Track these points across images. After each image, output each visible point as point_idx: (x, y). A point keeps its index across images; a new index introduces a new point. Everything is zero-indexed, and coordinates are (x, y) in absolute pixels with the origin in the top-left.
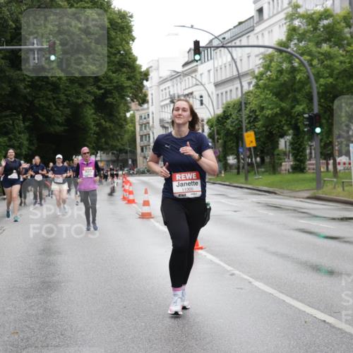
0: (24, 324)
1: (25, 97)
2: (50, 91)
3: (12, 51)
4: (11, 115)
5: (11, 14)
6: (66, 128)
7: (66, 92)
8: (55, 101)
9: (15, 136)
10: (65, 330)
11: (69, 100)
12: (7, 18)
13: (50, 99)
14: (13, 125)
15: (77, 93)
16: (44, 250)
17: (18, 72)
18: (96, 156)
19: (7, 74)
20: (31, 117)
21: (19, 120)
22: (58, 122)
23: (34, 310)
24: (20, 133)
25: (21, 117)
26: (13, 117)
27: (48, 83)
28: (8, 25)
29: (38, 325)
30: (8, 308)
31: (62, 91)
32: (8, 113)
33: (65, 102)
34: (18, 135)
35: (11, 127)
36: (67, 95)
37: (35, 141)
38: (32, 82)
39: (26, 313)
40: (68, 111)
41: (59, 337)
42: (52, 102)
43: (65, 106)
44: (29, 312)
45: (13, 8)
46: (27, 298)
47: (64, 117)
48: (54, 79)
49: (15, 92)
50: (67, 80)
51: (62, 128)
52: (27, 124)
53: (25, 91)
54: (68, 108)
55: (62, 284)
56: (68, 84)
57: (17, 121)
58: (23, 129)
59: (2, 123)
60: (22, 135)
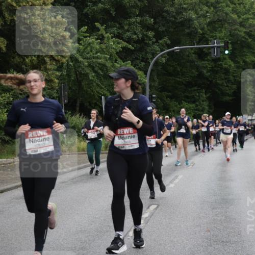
0: (213, 225)
1: (207, 79)
2: (223, 74)
3: (200, 48)
4: (197, 90)
5: (200, 25)
7: (234, 75)
8: (226, 81)
9: (200, 103)
10: (241, 231)
11: (236, 80)
12: (196, 27)
14: (199, 96)
17: (203, 62)
19: (196, 63)
20: (210, 91)
21: (203, 93)
22: (228, 94)
23: (218, 217)
24: (203, 101)
25: (204, 91)
26: (199, 91)
27: (222, 68)
28: (197, 32)
29: (222, 227)
30: (202, 215)
31: (232, 74)
32: (196, 88)
33: (233, 81)
34: (202, 103)
36: (234, 77)
37: (213, 107)
38: (212, 67)
40: (234, 87)
42: (224, 81)
43: (232, 84)
44: (215, 218)
46: (213, 208)
47: (232, 91)
48: (226, 66)
49: (200, 75)
51: (231, 98)
52: (208, 95)
53: (207, 74)
54: (234, 85)
55: (235, 201)
56: (235, 69)
57: (201, 94)
58: (205, 99)
59: (192, 94)
60: (204, 103)
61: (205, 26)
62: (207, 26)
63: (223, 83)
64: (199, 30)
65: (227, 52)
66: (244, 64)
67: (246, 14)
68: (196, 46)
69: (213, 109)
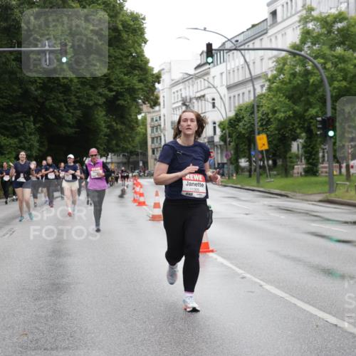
0: (33, 325)
1: (36, 99)
2: (60, 93)
4: (22, 117)
6: (77, 130)
7: (78, 95)
8: (66, 103)
9: (26, 138)
10: (75, 332)
11: (80, 102)
12: (18, 19)
14: (24, 127)
15: (88, 95)
16: (53, 252)
18: (107, 158)
20: (42, 119)
21: (30, 122)
22: (69, 123)
23: (43, 312)
24: (30, 134)
25: (32, 119)
26: (24, 119)
27: (59, 85)
28: (20, 27)
29: (47, 327)
30: (18, 310)
31: (74, 93)
32: (19, 114)
33: (76, 104)
34: (29, 137)
36: (78, 97)
37: (46, 143)
38: (44, 83)
39: (36, 315)
40: (79, 113)
41: (68, 339)
42: (62, 104)
43: (75, 108)
44: (38, 314)
46: (36, 299)
47: (75, 119)
49: (26, 93)
50: (78, 82)
51: (73, 130)
52: (38, 125)
53: (36, 93)
54: (79, 110)
55: (72, 286)
56: (79, 86)
57: (28, 123)
58: (33, 131)
59: (13, 125)
60: (33, 137)
67: (94, 3)
68: (16, 49)
69: (47, 147)
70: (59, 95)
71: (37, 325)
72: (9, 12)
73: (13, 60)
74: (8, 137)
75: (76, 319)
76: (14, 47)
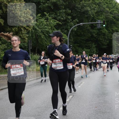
0: (98, 105)
1: (95, 38)
2: (103, 36)
3: (92, 24)
4: (91, 43)
5: (92, 13)
6: (107, 46)
7: (108, 36)
8: (104, 39)
9: (92, 49)
10: (111, 107)
12: (90, 14)
13: (102, 38)
14: (92, 46)
15: (111, 36)
16: (102, 83)
17: (93, 30)
18: (116, 55)
19: (90, 31)
20: (97, 43)
21: (93, 44)
22: (105, 45)
23: (101, 101)
24: (94, 48)
25: (94, 43)
26: (92, 43)
27: (102, 33)
28: (91, 17)
29: (103, 106)
30: (93, 100)
31: (106, 36)
32: (90, 42)
33: (107, 39)
34: (93, 49)
35: (91, 46)
36: (108, 37)
37: (98, 51)
38: (97, 33)
39: (99, 102)
40: (108, 41)
41: (109, 109)
42: (103, 39)
43: (107, 40)
45: (92, 11)
46: (98, 97)
47: (107, 43)
48: (104, 32)
49: (92, 36)
52: (96, 45)
53: (95, 36)
55: (109, 94)
56: (108, 33)
57: (93, 45)
58: (94, 47)
59: (88, 45)
60: (94, 49)
61: (94, 14)
62: (95, 14)
63: (102, 40)
64: (92, 16)
65: (104, 26)
66: (112, 31)
67: (113, 8)
68: (90, 23)
69: (98, 52)
70: (102, 36)
71: (99, 105)
72: (88, 12)
73: (89, 26)
74: (87, 49)
75: (111, 104)
76: (89, 22)
